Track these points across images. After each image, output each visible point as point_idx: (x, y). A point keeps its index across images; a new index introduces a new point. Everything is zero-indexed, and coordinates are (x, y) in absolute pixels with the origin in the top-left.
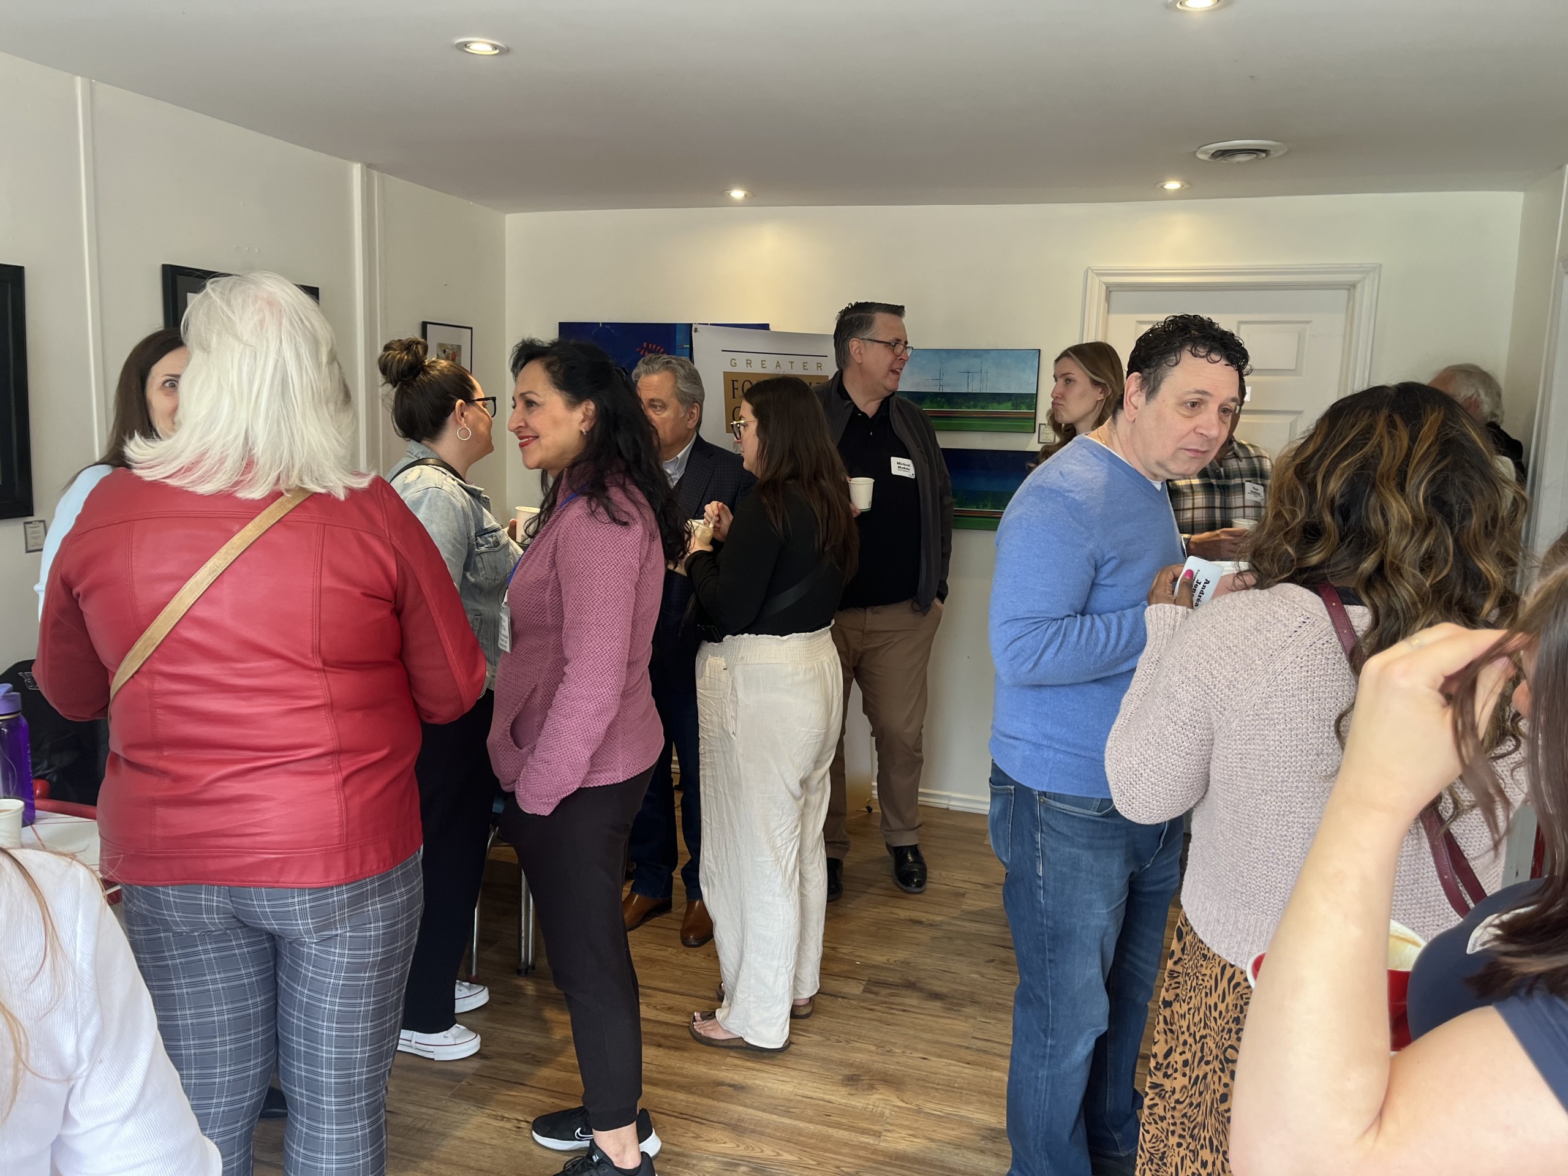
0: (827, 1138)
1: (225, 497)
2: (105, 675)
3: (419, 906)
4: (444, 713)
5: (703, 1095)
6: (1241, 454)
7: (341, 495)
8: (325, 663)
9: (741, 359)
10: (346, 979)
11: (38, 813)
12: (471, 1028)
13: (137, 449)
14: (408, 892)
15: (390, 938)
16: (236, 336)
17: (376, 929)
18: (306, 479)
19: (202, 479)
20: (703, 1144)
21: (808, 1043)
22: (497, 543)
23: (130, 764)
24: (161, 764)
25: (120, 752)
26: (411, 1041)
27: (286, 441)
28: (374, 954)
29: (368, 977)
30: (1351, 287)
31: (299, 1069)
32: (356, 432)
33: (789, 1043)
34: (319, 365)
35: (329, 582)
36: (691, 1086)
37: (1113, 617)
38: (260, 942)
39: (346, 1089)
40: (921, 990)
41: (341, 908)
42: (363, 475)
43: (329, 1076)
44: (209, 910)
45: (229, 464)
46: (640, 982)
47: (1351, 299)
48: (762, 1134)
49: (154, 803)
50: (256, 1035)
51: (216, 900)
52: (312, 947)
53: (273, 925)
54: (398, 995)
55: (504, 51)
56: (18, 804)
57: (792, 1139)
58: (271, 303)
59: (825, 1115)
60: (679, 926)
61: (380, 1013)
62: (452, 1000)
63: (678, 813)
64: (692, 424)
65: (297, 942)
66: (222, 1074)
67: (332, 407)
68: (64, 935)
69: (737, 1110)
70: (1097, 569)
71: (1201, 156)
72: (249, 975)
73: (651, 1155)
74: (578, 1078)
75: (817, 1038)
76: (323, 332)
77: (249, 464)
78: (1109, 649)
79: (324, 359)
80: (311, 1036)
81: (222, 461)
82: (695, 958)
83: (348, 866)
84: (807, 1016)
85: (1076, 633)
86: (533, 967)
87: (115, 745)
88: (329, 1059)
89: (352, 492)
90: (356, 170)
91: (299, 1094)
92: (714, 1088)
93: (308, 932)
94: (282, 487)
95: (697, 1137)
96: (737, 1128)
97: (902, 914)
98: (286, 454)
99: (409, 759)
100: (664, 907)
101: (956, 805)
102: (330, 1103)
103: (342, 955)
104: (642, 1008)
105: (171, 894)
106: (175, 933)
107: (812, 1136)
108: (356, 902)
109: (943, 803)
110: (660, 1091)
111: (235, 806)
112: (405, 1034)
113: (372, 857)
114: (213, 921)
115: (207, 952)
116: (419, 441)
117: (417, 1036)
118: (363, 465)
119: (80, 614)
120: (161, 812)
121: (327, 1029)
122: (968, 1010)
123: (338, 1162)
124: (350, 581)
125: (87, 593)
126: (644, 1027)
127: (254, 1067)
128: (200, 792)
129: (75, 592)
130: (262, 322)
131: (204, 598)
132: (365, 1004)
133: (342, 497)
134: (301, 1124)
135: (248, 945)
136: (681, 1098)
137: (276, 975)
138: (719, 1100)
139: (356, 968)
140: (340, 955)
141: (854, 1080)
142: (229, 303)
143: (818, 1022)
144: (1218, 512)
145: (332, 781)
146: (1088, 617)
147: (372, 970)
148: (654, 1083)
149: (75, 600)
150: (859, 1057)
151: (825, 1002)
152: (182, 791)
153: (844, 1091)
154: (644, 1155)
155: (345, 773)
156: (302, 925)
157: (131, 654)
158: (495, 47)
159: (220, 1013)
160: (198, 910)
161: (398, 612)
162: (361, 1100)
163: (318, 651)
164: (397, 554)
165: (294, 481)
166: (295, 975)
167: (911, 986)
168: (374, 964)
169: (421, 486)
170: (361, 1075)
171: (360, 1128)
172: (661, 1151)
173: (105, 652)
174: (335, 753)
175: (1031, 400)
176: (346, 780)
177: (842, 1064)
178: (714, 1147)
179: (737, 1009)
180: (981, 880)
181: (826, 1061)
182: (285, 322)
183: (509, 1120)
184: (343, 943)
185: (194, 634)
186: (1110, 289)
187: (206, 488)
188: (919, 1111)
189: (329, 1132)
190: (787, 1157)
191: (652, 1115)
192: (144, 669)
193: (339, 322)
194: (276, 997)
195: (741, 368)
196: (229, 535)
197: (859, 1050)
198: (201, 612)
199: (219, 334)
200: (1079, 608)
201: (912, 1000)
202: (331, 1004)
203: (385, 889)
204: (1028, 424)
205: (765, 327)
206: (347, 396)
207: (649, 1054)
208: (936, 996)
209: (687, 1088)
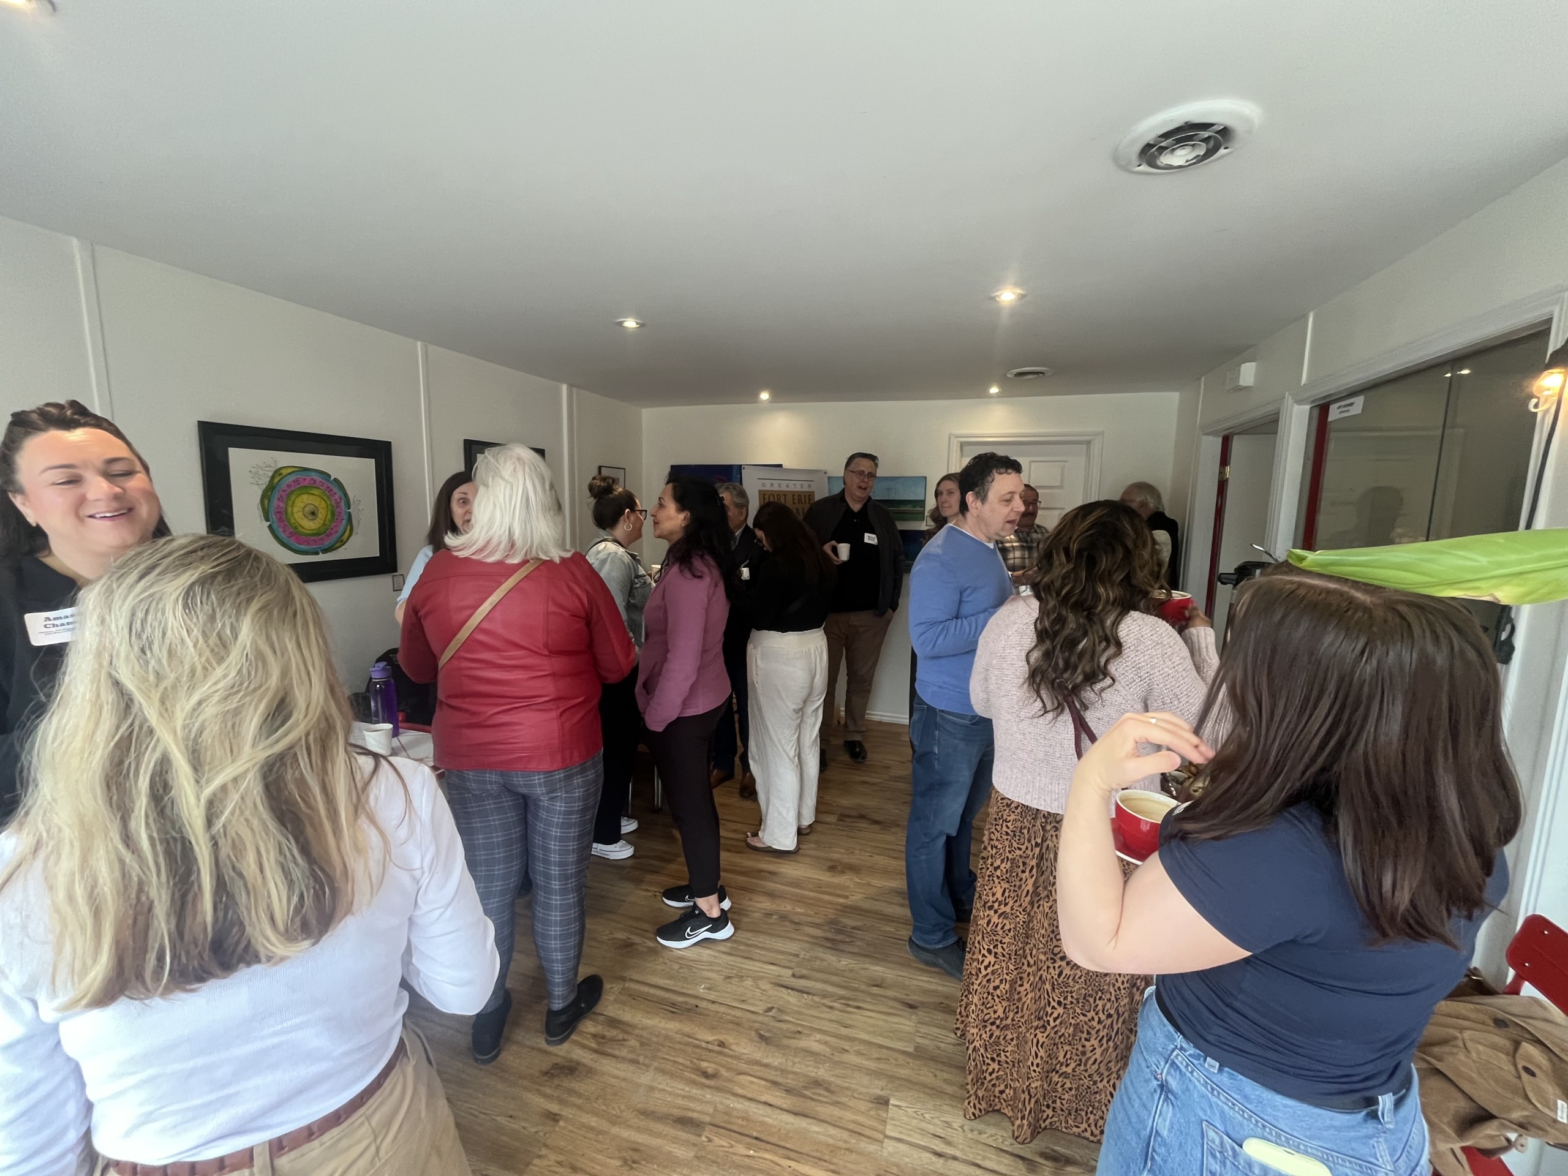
0: (820, 900)
1: (500, 563)
2: (434, 659)
3: (602, 780)
4: (613, 678)
5: (755, 878)
6: (1038, 531)
7: (557, 560)
8: (550, 652)
9: (768, 483)
10: (563, 819)
11: (401, 730)
12: (629, 842)
13: (450, 540)
14: (595, 772)
15: (585, 798)
16: (502, 478)
17: (579, 792)
18: (540, 553)
19: (489, 555)
20: (754, 904)
21: (808, 848)
22: (645, 583)
23: (449, 706)
24: (464, 706)
25: (443, 699)
26: (599, 849)
27: (529, 532)
28: (577, 806)
29: (574, 818)
30: (1088, 443)
31: (539, 867)
32: (565, 525)
33: (798, 849)
34: (544, 490)
35: (552, 608)
36: (746, 873)
37: (973, 618)
38: (518, 799)
39: (564, 878)
40: (869, 819)
41: (560, 781)
42: (569, 551)
43: (555, 870)
44: (491, 783)
45: (502, 546)
46: (720, 817)
47: (1088, 448)
48: (785, 898)
49: (461, 726)
50: (517, 848)
51: (494, 778)
52: (545, 802)
53: (524, 791)
54: (591, 827)
55: (642, 326)
56: (389, 726)
57: (800, 900)
58: (519, 459)
59: (819, 887)
60: (738, 786)
61: (581, 837)
62: (619, 827)
63: (737, 725)
64: (742, 518)
65: (536, 801)
66: (499, 870)
67: (552, 512)
68: (416, 803)
69: (771, 885)
70: (961, 594)
71: (1008, 375)
72: (512, 817)
73: (726, 909)
74: (686, 869)
75: (813, 846)
76: (547, 473)
77: (512, 544)
78: (971, 635)
79: (547, 486)
80: (546, 849)
81: (499, 544)
82: (748, 804)
83: (564, 760)
84: (807, 834)
85: (953, 628)
86: (661, 809)
87: (441, 695)
88: (555, 862)
89: (563, 560)
90: (564, 388)
91: (539, 880)
92: (758, 873)
93: (543, 794)
94: (529, 557)
95: (750, 900)
96: (772, 895)
97: (859, 779)
98: (529, 540)
99: (595, 702)
100: (730, 776)
101: (885, 719)
102: (556, 885)
103: (561, 806)
104: (721, 831)
105: (471, 775)
106: (473, 795)
107: (811, 899)
108: (569, 777)
109: (877, 718)
110: (730, 876)
111: (504, 728)
112: (595, 845)
113: (576, 754)
114: (493, 788)
115: (489, 804)
116: (604, 529)
117: (601, 846)
118: (568, 547)
119: (421, 627)
120: (466, 731)
121: (554, 845)
122: (894, 830)
123: (561, 916)
124: (562, 607)
125: (427, 614)
126: (722, 841)
127: (516, 866)
128: (485, 721)
129: (420, 614)
130: (515, 469)
131: (487, 618)
132: (574, 832)
133: (558, 562)
134: (541, 896)
135: (511, 801)
136: (741, 879)
137: (526, 817)
138: (763, 880)
139: (568, 813)
140: (560, 806)
141: (834, 868)
142: (497, 461)
143: (813, 837)
144: (1027, 561)
145: (554, 714)
146: (959, 621)
147: (577, 814)
148: (726, 871)
149: (419, 620)
150: (836, 856)
151: (819, 827)
152: (475, 720)
153: (828, 874)
154: (722, 910)
155: (561, 710)
156: (540, 791)
157: (450, 647)
158: (637, 324)
159: (498, 837)
160: (485, 782)
161: (588, 624)
162: (572, 883)
163: (546, 646)
164: (587, 592)
165: (534, 554)
166: (536, 817)
167: (862, 817)
168: (578, 811)
169: (606, 552)
170: (572, 869)
171: (572, 898)
172: (731, 907)
173: (435, 647)
174: (558, 699)
175: (922, 503)
176: (562, 714)
177: (827, 859)
178: (759, 905)
179: (768, 830)
180: (900, 759)
181: (817, 858)
182: (527, 469)
183: (650, 891)
184: (562, 799)
185: (481, 637)
186: (962, 445)
187: (490, 560)
188: (869, 884)
189: (556, 900)
190: (799, 910)
191: (726, 888)
192: (456, 656)
193: (556, 469)
194: (526, 829)
195: (768, 488)
196: (500, 584)
197: (836, 852)
198: (485, 625)
199: (493, 477)
200: (954, 615)
201: (863, 824)
202: (555, 832)
203: (583, 771)
204: (920, 516)
205: (780, 466)
206: (560, 507)
207: (724, 855)
208: (877, 822)
209: (742, 873)
